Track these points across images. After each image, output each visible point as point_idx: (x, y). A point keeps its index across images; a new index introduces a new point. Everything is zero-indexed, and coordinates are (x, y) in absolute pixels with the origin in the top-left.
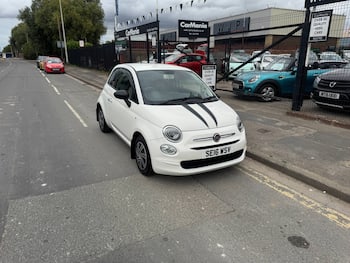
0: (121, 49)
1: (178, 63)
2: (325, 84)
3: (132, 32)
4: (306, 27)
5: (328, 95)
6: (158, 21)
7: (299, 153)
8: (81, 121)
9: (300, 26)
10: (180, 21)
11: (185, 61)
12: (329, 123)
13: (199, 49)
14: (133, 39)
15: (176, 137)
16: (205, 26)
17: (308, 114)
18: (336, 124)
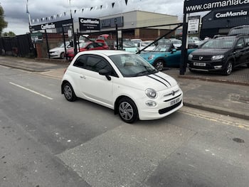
0: (37, 39)
1: (87, 48)
2: (196, 58)
3: (47, 26)
4: (185, 25)
5: (199, 64)
6: (72, 19)
7: (203, 98)
8: (43, 95)
9: (181, 24)
10: (80, 19)
11: (92, 47)
12: (205, 80)
13: (99, 38)
14: (48, 31)
15: (153, 95)
16: (98, 22)
17: (188, 76)
18: (209, 80)
